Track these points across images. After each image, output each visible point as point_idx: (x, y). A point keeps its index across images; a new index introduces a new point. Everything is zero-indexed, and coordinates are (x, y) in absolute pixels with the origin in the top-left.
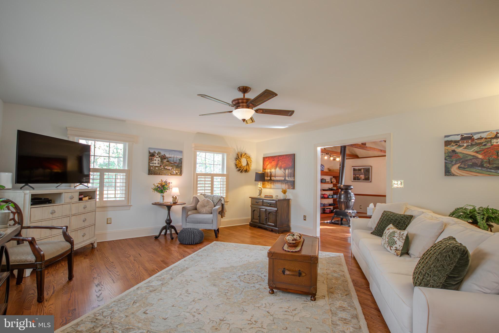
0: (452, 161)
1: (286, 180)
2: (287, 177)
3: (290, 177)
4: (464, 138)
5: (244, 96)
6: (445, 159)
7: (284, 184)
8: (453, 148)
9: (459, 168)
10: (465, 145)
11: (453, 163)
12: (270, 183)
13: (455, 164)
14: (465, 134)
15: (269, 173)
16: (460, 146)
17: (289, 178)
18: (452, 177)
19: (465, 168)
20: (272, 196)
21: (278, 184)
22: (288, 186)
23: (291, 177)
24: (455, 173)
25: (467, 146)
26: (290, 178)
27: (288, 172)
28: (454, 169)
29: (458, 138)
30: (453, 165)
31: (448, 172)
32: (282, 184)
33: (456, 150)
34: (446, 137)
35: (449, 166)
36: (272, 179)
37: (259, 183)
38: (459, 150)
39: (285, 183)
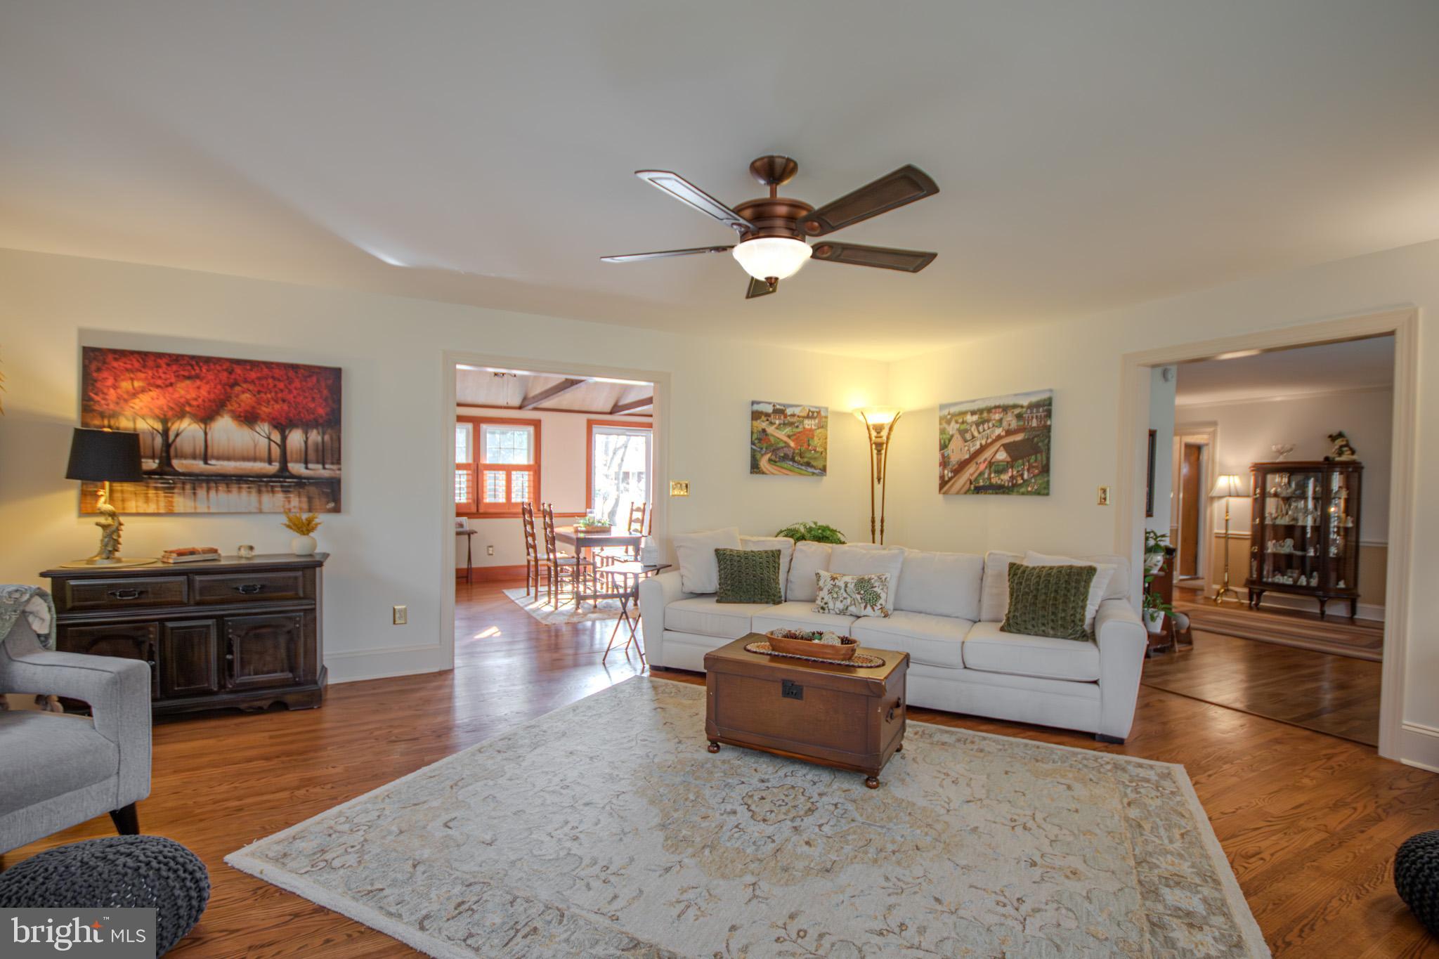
0: (762, 449)
1: (293, 476)
2: (297, 461)
3: (318, 462)
4: (779, 412)
5: (773, 192)
6: (753, 443)
7: (273, 492)
8: (764, 425)
9: (770, 460)
10: (777, 422)
11: (763, 452)
12: (156, 488)
13: (766, 453)
14: (779, 404)
15: (149, 441)
16: (772, 423)
17: (310, 466)
18: (761, 475)
19: (775, 462)
20: (215, 551)
21: (229, 491)
22: (304, 499)
23: (324, 464)
24: (765, 470)
25: (780, 424)
26: (320, 466)
27: (306, 442)
28: (764, 463)
29: (769, 409)
30: (762, 455)
31: (755, 468)
32: (260, 492)
33: (767, 429)
34: (753, 403)
35: (758, 456)
36: (180, 470)
37: (103, 488)
38: (771, 430)
39: (282, 487)
